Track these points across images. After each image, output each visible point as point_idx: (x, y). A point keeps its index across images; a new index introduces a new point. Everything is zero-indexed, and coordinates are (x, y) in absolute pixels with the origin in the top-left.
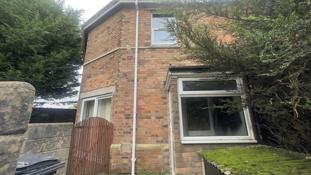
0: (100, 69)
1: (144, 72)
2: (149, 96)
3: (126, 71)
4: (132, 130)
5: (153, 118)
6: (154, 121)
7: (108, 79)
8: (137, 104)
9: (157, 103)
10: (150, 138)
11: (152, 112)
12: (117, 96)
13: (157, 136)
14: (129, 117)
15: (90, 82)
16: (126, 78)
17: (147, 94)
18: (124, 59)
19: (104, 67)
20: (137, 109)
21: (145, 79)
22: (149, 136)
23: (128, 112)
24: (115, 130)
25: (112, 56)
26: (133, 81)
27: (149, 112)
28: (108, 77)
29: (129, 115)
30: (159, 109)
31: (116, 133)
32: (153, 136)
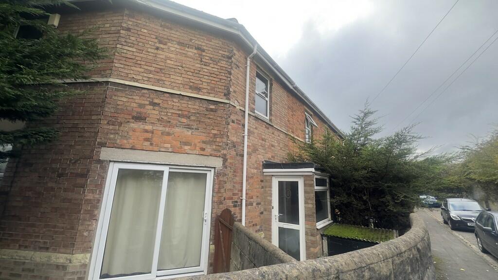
1: (249, 147)
2: (253, 177)
5: (254, 204)
6: (255, 208)
7: (204, 142)
9: (258, 186)
11: (254, 197)
12: (226, 175)
16: (235, 151)
17: (251, 175)
18: (233, 122)
19: (193, 118)
21: (250, 155)
23: (235, 198)
25: (212, 107)
28: (204, 139)
29: (237, 202)
30: (258, 194)
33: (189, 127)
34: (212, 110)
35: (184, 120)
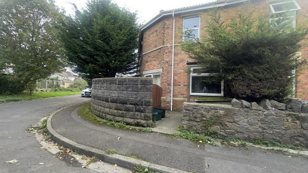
0: (153, 58)
1: (177, 60)
2: (180, 74)
3: (167, 60)
4: (171, 91)
5: (182, 85)
6: (183, 87)
7: (158, 64)
8: (173, 78)
9: (184, 78)
10: (180, 95)
11: (181, 82)
12: (163, 74)
13: (184, 94)
14: (169, 85)
15: (148, 65)
16: (168, 64)
17: (179, 73)
18: (166, 53)
19: (156, 57)
20: (173, 81)
21: (178, 64)
22: (179, 94)
23: (169, 82)
24: (163, 91)
25: (160, 51)
26: (172, 65)
27: (180, 83)
28: (158, 63)
29: (170, 84)
30: (185, 81)
31: (163, 92)
32: (182, 94)
33: (155, 60)
34: (160, 52)
35: (154, 59)
